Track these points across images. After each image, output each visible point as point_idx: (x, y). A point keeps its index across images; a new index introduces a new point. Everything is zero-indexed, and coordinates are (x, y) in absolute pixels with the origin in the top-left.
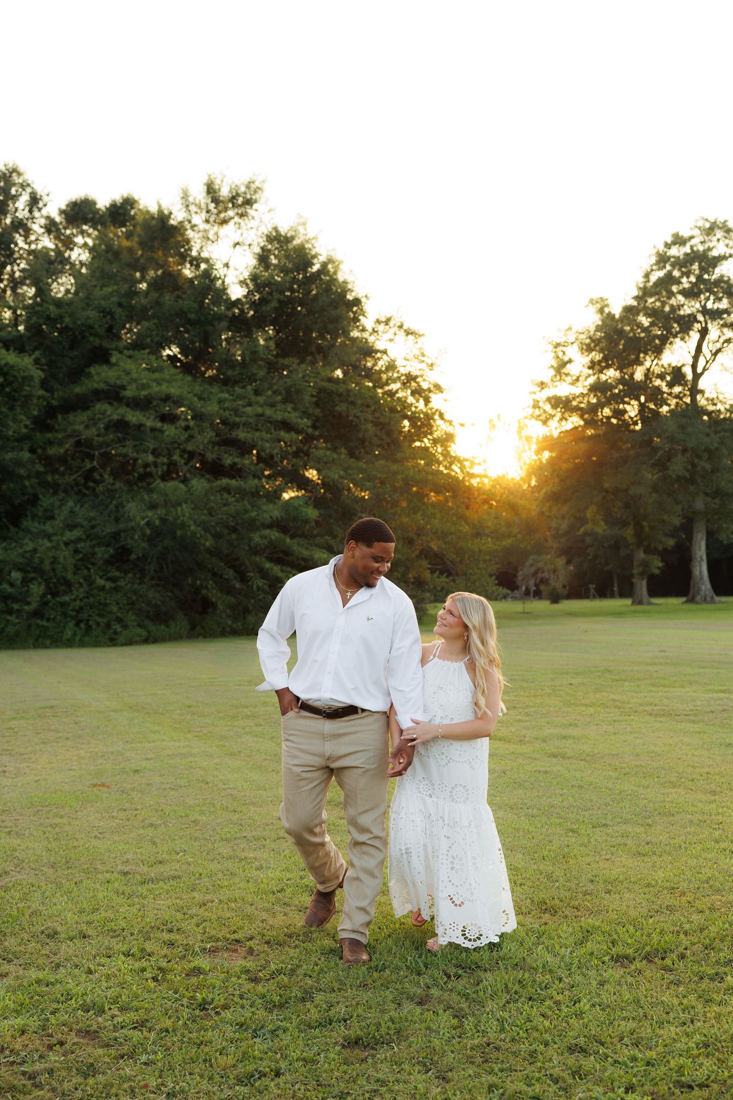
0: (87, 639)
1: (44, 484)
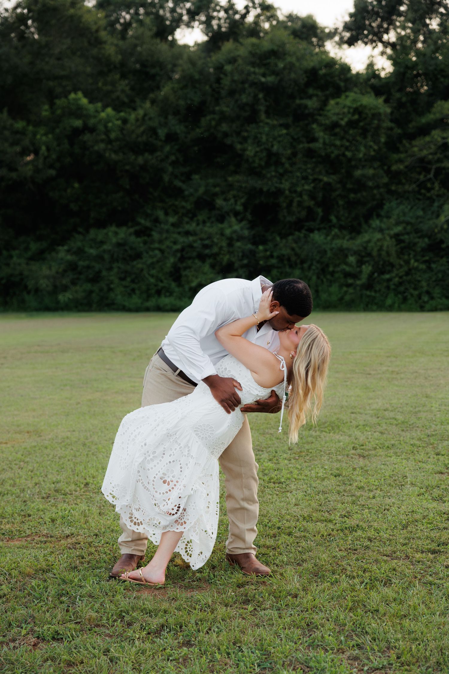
0: (403, 306)
1: (390, 192)
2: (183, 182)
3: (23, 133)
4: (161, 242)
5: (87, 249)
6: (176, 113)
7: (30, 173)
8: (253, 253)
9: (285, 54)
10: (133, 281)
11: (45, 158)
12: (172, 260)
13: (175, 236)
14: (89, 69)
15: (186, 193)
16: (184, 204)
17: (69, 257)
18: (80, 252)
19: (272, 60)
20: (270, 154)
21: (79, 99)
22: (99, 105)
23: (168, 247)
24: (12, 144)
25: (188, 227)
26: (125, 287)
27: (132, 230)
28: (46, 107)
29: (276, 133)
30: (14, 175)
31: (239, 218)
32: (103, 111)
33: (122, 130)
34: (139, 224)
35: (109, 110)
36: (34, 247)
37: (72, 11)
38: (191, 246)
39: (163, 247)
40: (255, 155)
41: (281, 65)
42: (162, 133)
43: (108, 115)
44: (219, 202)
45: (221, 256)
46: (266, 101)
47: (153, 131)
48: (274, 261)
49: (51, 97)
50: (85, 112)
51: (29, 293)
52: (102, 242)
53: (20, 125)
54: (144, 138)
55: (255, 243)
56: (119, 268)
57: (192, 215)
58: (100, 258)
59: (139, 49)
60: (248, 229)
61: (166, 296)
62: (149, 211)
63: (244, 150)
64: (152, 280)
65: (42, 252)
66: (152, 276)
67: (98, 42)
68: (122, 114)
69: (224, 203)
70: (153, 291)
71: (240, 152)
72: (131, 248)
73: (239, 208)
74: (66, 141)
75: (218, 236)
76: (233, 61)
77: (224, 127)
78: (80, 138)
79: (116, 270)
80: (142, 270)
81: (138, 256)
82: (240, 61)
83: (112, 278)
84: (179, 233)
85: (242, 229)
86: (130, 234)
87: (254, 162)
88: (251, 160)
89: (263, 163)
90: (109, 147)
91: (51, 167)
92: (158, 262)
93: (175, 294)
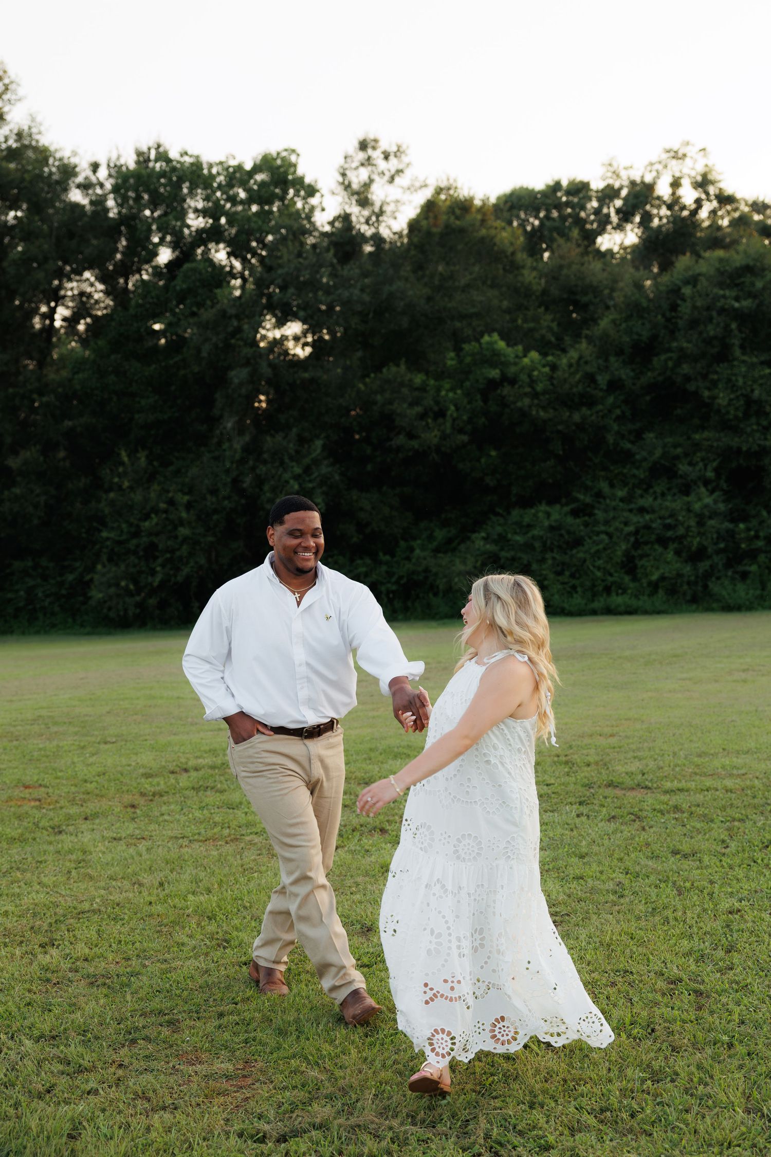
2: (633, 443)
3: (423, 389)
4: (607, 522)
5: (509, 536)
6: (620, 352)
7: (436, 441)
8: (731, 534)
9: (763, 270)
10: (573, 576)
11: (454, 420)
12: (624, 547)
13: (626, 514)
14: (505, 304)
15: (638, 457)
16: (635, 472)
17: (490, 547)
18: (502, 540)
19: (748, 279)
20: (749, 402)
21: (496, 342)
22: (520, 348)
23: (617, 529)
24: (411, 405)
25: (642, 502)
26: (563, 583)
27: (567, 509)
28: (452, 354)
29: (756, 374)
30: (415, 444)
31: (710, 487)
32: (525, 356)
33: (551, 378)
34: (576, 500)
35: (534, 355)
36: (440, 534)
37: (483, 232)
38: (647, 527)
39: (611, 530)
40: (729, 405)
41: (759, 284)
42: (602, 380)
43: (532, 361)
44: (683, 468)
45: (689, 539)
46: (740, 331)
47: (591, 378)
48: (760, 543)
49: (457, 341)
50: (503, 359)
51: (435, 595)
52: (530, 526)
53: (419, 379)
54: (580, 387)
55: (732, 521)
56: (554, 558)
57: (646, 486)
58: (528, 547)
59: (565, 271)
60: (724, 501)
61: (617, 594)
62: (589, 483)
63: (714, 398)
64: (599, 574)
65: (449, 541)
66: (599, 568)
67: (514, 267)
68: (550, 358)
69: (690, 469)
70: (601, 588)
71: (707, 401)
72: (569, 532)
73: (710, 474)
74: (479, 397)
75: (684, 513)
76: (693, 281)
77: (686, 368)
78: (499, 391)
79: (550, 562)
80: (585, 561)
81: (578, 542)
82: (703, 283)
83: (544, 572)
84: (631, 511)
85: (715, 502)
86: (566, 515)
87: (728, 413)
88: (723, 411)
89: (740, 415)
90: (536, 401)
91: (461, 431)
92: (605, 549)
93: (629, 591)
